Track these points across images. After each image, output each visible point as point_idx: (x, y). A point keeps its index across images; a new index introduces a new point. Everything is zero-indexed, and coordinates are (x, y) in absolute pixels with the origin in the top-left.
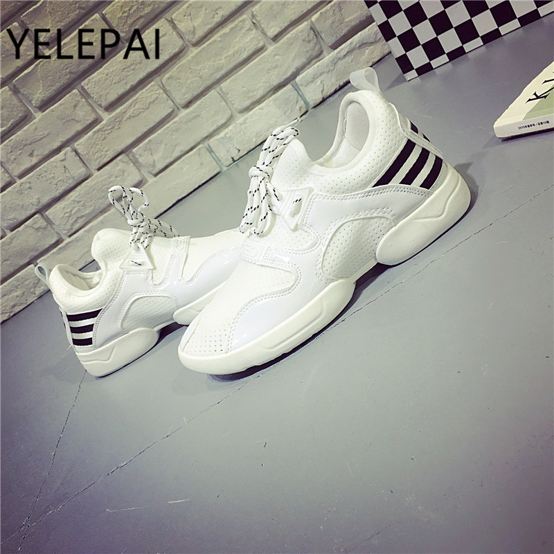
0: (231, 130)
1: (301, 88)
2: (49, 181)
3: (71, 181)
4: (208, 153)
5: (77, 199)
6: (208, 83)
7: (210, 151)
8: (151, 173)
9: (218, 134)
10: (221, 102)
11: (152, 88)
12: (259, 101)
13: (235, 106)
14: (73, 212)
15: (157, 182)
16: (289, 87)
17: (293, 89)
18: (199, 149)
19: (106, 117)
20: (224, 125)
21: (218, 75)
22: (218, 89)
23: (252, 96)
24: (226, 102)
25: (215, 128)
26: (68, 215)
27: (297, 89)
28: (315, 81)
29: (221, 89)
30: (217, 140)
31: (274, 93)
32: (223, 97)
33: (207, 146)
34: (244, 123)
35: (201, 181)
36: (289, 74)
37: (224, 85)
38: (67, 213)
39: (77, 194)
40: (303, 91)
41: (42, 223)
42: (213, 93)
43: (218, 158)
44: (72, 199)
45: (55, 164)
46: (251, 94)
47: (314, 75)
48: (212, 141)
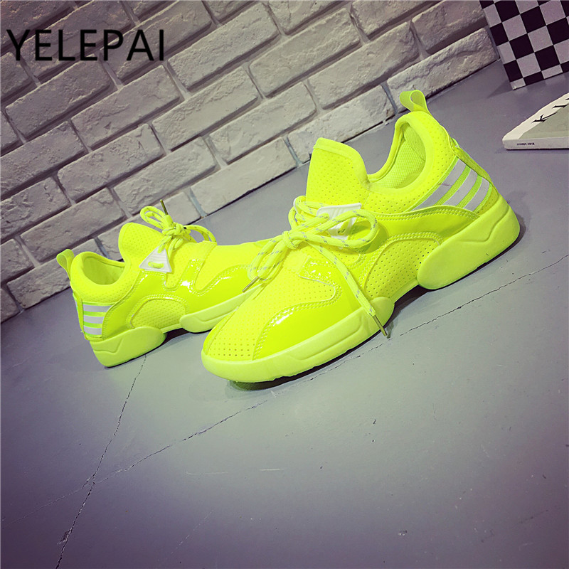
0: (313, 126)
1: (391, 90)
2: (122, 156)
3: (143, 158)
4: (286, 146)
5: (147, 178)
6: (297, 73)
7: (289, 145)
8: (225, 161)
9: (299, 128)
10: (306, 95)
11: (238, 73)
12: (346, 99)
13: (320, 101)
14: (141, 191)
15: (229, 170)
16: (379, 87)
17: (383, 90)
18: (278, 141)
19: (188, 97)
20: (307, 120)
21: (308, 67)
22: (305, 81)
23: (340, 93)
24: (311, 95)
25: (296, 121)
26: (135, 192)
27: (386, 90)
28: (407, 84)
29: (308, 82)
30: (298, 134)
31: (363, 93)
32: (310, 90)
33: (285, 139)
34: (328, 120)
35: (275, 174)
36: (381, 74)
37: (313, 78)
38: (135, 190)
39: (148, 172)
40: (392, 94)
41: (108, 197)
42: (300, 84)
43: (295, 153)
44: (142, 176)
45: (130, 139)
46: (339, 91)
47: (407, 79)
48: (291, 135)
